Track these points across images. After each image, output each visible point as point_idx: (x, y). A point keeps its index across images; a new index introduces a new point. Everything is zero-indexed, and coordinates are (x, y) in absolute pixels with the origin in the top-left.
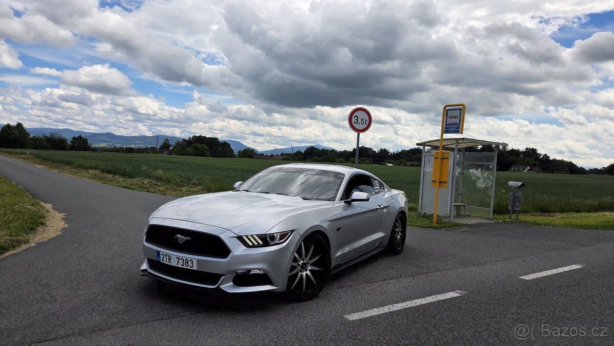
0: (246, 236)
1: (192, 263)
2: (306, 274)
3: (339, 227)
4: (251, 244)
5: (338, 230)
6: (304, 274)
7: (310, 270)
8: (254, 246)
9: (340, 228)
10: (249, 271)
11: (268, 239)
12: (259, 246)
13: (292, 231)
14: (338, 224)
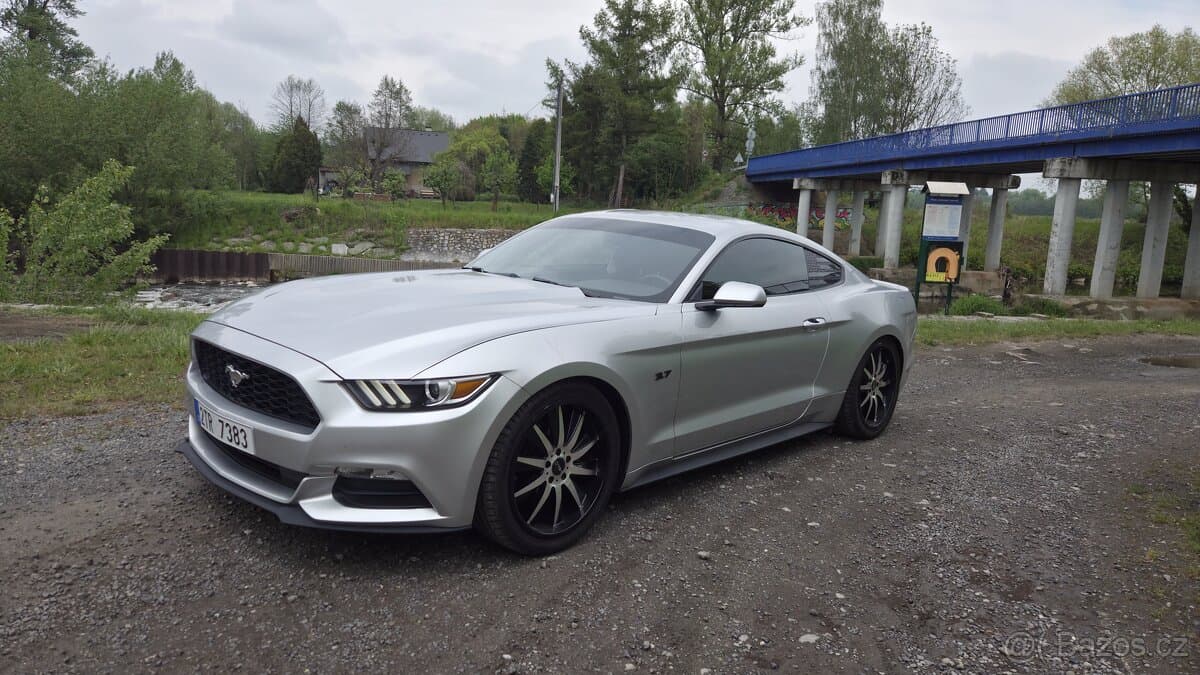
0: (368, 383)
1: (245, 437)
2: (563, 486)
3: (662, 370)
4: (377, 403)
5: (659, 376)
6: (556, 485)
7: (572, 476)
8: (385, 408)
9: (668, 373)
10: (369, 470)
11: (428, 393)
12: (400, 408)
13: (495, 376)
14: (663, 362)
